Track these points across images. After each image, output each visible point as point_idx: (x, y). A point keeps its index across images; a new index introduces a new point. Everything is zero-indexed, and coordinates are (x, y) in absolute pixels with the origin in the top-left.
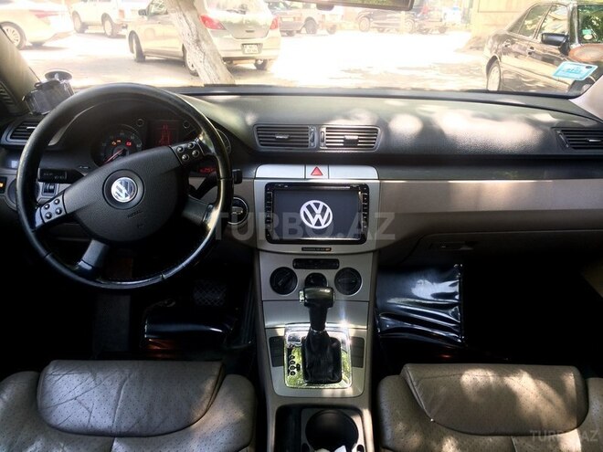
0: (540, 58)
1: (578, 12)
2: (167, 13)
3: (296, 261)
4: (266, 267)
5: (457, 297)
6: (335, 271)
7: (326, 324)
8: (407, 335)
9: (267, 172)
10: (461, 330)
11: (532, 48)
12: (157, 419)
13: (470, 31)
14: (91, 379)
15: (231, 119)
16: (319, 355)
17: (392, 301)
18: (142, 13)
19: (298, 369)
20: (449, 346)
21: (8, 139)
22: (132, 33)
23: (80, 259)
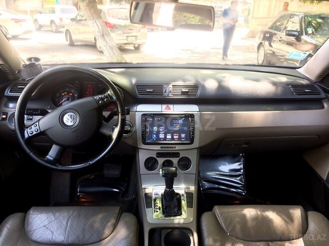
0: (286, 43)
1: (305, 19)
2: (86, 20)
3: (158, 153)
4: (142, 157)
5: (242, 171)
6: (178, 159)
7: (174, 186)
8: (216, 191)
9: (142, 108)
10: (244, 188)
11: (281, 38)
12: (87, 236)
13: (248, 28)
14: (52, 216)
15: (123, 81)
16: (170, 202)
17: (208, 173)
18: (73, 20)
19: (160, 209)
20: (239, 197)
21: (9, 93)
22: (67, 30)
23: (47, 154)
